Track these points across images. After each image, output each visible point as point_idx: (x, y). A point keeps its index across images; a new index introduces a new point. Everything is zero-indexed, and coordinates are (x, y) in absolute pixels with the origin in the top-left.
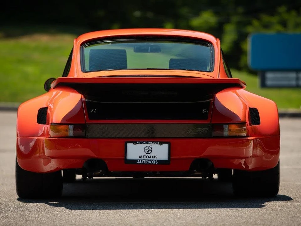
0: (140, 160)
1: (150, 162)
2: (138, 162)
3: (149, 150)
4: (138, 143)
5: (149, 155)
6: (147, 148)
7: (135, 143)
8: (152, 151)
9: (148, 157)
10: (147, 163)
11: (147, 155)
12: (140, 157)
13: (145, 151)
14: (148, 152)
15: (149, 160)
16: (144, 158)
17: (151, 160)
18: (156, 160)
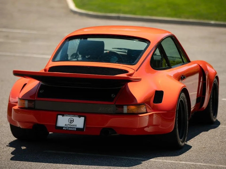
0: (65, 127)
1: (71, 129)
2: (64, 128)
3: (72, 121)
4: (65, 115)
5: (71, 124)
6: (71, 119)
7: (63, 115)
8: (73, 121)
9: (70, 125)
10: (69, 129)
11: (70, 124)
12: (65, 125)
13: (69, 121)
14: (71, 122)
15: (71, 128)
16: (68, 126)
17: (72, 128)
18: (75, 128)
